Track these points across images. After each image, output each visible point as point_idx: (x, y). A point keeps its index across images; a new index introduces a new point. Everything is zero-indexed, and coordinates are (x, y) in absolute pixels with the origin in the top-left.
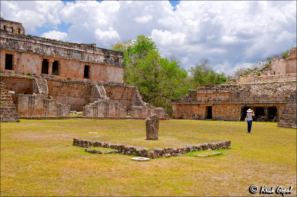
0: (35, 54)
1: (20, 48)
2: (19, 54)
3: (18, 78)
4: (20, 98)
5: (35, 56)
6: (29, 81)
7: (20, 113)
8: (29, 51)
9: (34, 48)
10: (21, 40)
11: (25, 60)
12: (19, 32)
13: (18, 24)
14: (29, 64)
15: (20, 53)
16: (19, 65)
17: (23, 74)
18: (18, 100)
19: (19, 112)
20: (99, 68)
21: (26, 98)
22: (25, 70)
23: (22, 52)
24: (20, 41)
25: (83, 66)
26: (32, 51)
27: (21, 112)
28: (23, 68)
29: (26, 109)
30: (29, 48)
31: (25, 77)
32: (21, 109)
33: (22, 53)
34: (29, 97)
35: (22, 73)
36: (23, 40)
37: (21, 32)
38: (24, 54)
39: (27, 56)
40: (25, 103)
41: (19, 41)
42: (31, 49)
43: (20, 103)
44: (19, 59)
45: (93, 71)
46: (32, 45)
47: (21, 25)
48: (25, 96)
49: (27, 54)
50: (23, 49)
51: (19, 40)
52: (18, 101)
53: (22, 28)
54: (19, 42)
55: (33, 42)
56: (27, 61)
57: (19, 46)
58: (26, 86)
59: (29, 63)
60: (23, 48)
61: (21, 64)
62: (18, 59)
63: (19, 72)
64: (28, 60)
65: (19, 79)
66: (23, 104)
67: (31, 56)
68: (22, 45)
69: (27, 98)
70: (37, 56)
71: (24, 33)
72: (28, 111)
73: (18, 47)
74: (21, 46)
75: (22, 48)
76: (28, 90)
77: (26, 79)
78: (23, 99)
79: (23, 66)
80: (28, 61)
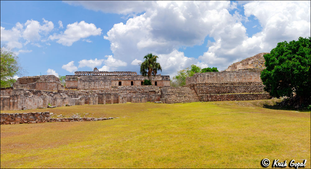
5: (139, 81)
14: (137, 83)
15: (135, 81)
20: (160, 82)
25: (154, 82)
45: (158, 83)
51: (134, 77)
55: (138, 77)
75: (135, 79)
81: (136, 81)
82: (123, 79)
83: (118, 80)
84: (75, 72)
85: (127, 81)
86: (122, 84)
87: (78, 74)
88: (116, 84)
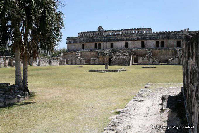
0: (152, 40)
1: (146, 39)
5: (152, 41)
14: (150, 44)
24: (147, 36)
25: (176, 41)
27: (139, 62)
28: (148, 46)
29: (141, 62)
30: (150, 38)
40: (141, 60)
47: (151, 29)
55: (152, 35)
60: (148, 38)
62: (146, 43)
64: (150, 42)
70: (154, 41)
78: (140, 58)
81: (148, 41)
83: (123, 40)
84: (79, 33)
85: (135, 41)
86: (130, 46)
87: (81, 35)
88: (121, 46)
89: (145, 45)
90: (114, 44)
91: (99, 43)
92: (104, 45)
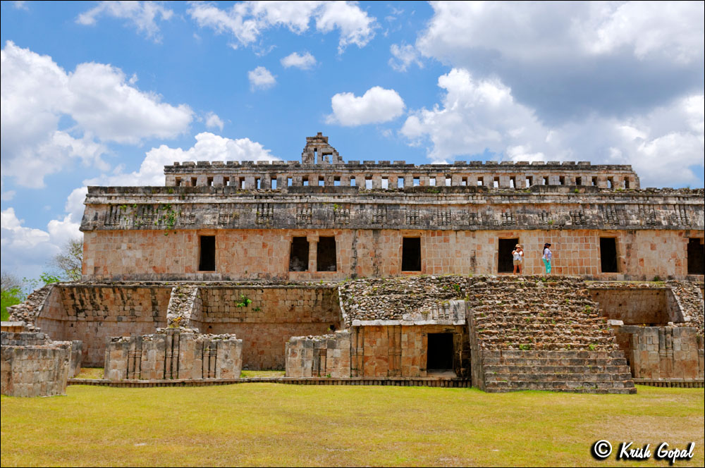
0: (668, 228)
1: (631, 221)
2: (630, 235)
3: (631, 290)
4: (637, 335)
5: (667, 235)
6: (658, 294)
7: (640, 372)
8: (653, 225)
9: (663, 216)
10: (631, 201)
11: (645, 245)
12: (627, 185)
13: (623, 169)
14: (654, 254)
15: (633, 232)
16: (633, 260)
17: (644, 279)
18: (634, 341)
19: (639, 370)
21: (652, 335)
22: (648, 269)
23: (637, 228)
24: (629, 204)
26: (660, 223)
27: (642, 370)
28: (643, 266)
29: (654, 362)
30: (651, 218)
31: (648, 285)
32: (641, 361)
33: (637, 232)
34: (660, 333)
35: (641, 276)
36: (635, 201)
37: (632, 186)
38: (640, 232)
39: (650, 236)
40: (650, 348)
41: (628, 206)
42: (658, 219)
43: (638, 346)
44: (631, 245)
46: (657, 210)
47: (631, 170)
48: (649, 331)
49: (648, 232)
50: (638, 221)
51: (627, 204)
52: (634, 343)
53: (632, 176)
54: (626, 207)
55: (661, 201)
56: (649, 247)
57: (628, 216)
58: (652, 306)
59: (654, 252)
60: (637, 219)
61: (635, 256)
62: (629, 247)
63: (634, 276)
64: (652, 245)
65: (632, 292)
66: (645, 350)
67: (657, 235)
68: (635, 214)
69: (655, 335)
70: (673, 235)
71: (638, 185)
72: (658, 366)
73: (627, 219)
74: (633, 216)
75: (634, 220)
76: (656, 316)
77: (651, 289)
78: (645, 338)
79: (642, 260)
80: (653, 247)
82: (534, 218)
84: (168, 169)
87: (187, 178)
88: (473, 260)
89: (623, 257)
90: (425, 248)
91: (321, 238)
92: (360, 252)
